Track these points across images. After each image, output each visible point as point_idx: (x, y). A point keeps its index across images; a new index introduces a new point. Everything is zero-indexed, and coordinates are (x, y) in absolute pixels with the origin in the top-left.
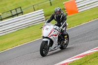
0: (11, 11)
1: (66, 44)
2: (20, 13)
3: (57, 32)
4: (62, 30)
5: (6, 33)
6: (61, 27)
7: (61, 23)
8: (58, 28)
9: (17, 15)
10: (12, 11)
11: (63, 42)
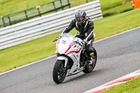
0: (53, 2)
1: (93, 66)
2: (66, 6)
3: (78, 48)
4: (86, 44)
5: (47, 34)
6: (86, 40)
7: (86, 34)
8: (80, 40)
9: (62, 8)
10: (55, 3)
11: (89, 63)
